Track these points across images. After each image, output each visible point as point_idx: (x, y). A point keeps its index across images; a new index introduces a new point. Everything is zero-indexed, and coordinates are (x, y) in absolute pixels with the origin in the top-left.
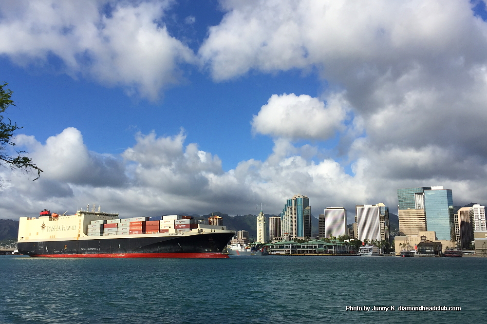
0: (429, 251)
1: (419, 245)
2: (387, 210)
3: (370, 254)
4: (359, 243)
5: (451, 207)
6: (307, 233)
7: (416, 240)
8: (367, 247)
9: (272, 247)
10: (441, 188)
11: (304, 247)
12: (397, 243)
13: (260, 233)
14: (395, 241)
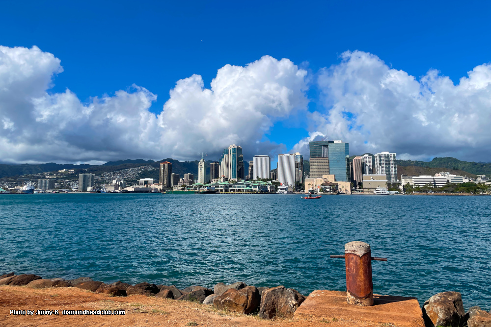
0: (329, 190)
1: (322, 185)
2: (302, 158)
3: (286, 192)
4: (278, 184)
5: (348, 156)
6: (240, 176)
7: (321, 181)
8: (284, 187)
10: (340, 142)
11: (235, 187)
12: (306, 184)
13: (201, 176)
14: (305, 182)
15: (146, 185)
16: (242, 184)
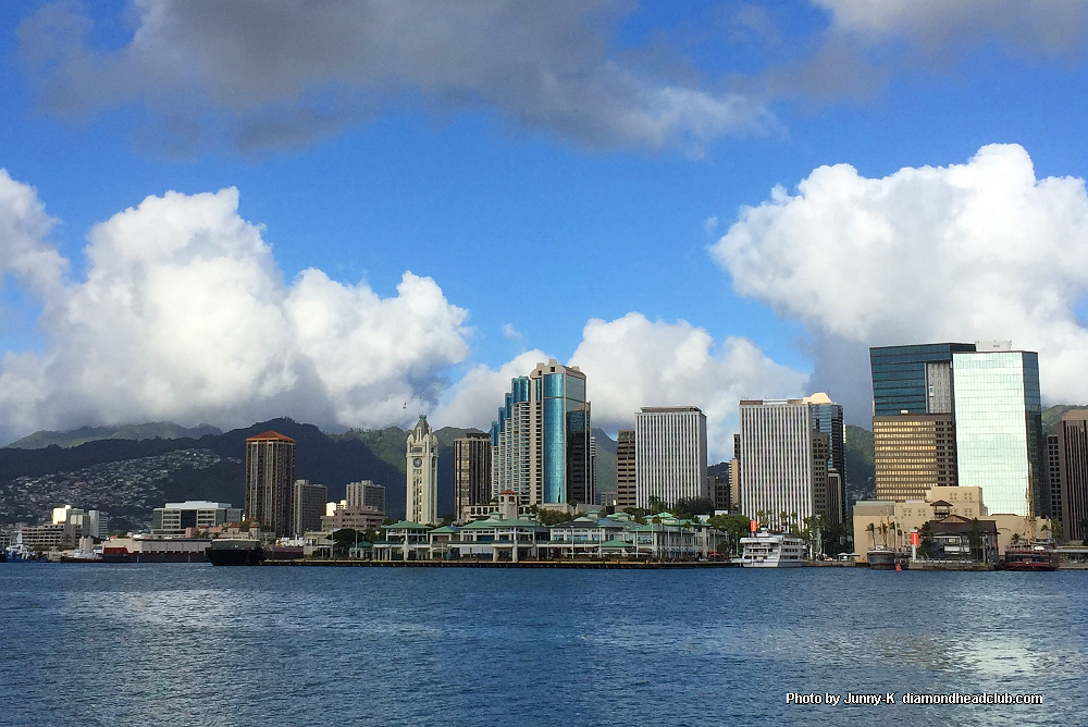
0: (957, 549)
1: (927, 529)
2: (837, 418)
4: (745, 528)
5: (1035, 409)
6: (576, 492)
7: (921, 512)
8: (764, 537)
9: (456, 537)
11: (561, 540)
12: (860, 523)
13: (417, 492)
14: (856, 519)
15: (188, 530)
16: (591, 525)
